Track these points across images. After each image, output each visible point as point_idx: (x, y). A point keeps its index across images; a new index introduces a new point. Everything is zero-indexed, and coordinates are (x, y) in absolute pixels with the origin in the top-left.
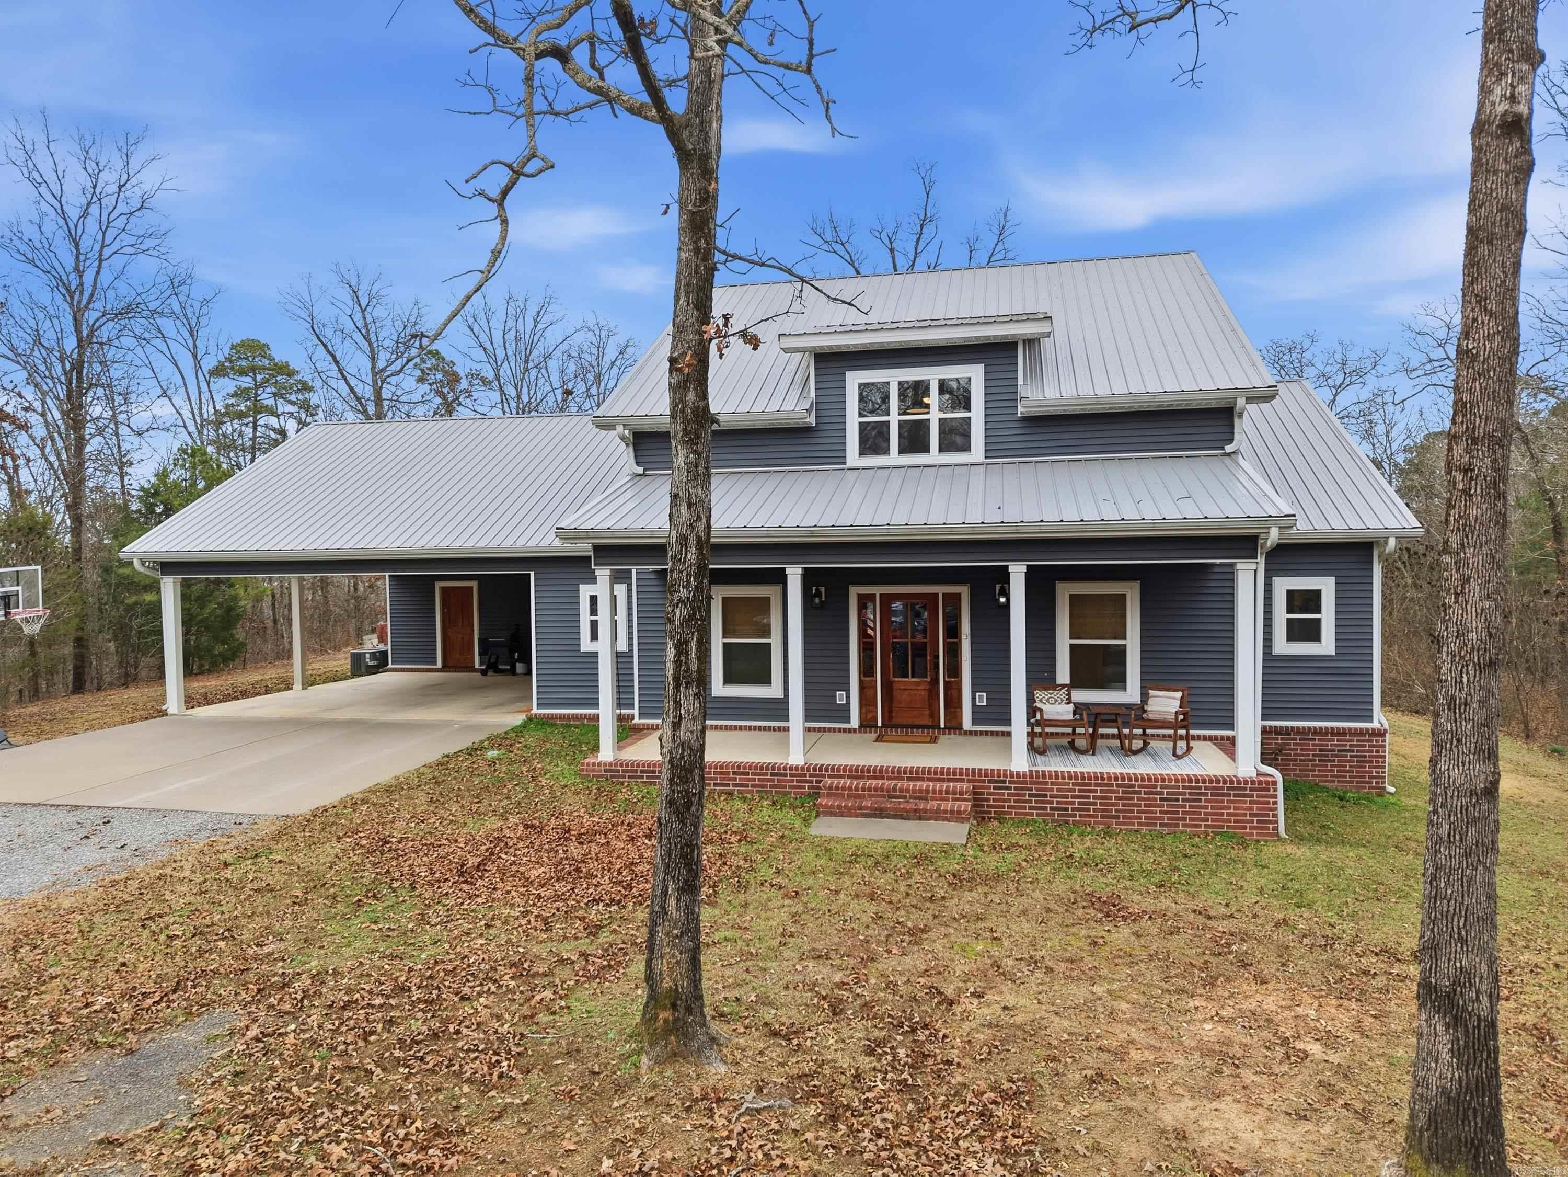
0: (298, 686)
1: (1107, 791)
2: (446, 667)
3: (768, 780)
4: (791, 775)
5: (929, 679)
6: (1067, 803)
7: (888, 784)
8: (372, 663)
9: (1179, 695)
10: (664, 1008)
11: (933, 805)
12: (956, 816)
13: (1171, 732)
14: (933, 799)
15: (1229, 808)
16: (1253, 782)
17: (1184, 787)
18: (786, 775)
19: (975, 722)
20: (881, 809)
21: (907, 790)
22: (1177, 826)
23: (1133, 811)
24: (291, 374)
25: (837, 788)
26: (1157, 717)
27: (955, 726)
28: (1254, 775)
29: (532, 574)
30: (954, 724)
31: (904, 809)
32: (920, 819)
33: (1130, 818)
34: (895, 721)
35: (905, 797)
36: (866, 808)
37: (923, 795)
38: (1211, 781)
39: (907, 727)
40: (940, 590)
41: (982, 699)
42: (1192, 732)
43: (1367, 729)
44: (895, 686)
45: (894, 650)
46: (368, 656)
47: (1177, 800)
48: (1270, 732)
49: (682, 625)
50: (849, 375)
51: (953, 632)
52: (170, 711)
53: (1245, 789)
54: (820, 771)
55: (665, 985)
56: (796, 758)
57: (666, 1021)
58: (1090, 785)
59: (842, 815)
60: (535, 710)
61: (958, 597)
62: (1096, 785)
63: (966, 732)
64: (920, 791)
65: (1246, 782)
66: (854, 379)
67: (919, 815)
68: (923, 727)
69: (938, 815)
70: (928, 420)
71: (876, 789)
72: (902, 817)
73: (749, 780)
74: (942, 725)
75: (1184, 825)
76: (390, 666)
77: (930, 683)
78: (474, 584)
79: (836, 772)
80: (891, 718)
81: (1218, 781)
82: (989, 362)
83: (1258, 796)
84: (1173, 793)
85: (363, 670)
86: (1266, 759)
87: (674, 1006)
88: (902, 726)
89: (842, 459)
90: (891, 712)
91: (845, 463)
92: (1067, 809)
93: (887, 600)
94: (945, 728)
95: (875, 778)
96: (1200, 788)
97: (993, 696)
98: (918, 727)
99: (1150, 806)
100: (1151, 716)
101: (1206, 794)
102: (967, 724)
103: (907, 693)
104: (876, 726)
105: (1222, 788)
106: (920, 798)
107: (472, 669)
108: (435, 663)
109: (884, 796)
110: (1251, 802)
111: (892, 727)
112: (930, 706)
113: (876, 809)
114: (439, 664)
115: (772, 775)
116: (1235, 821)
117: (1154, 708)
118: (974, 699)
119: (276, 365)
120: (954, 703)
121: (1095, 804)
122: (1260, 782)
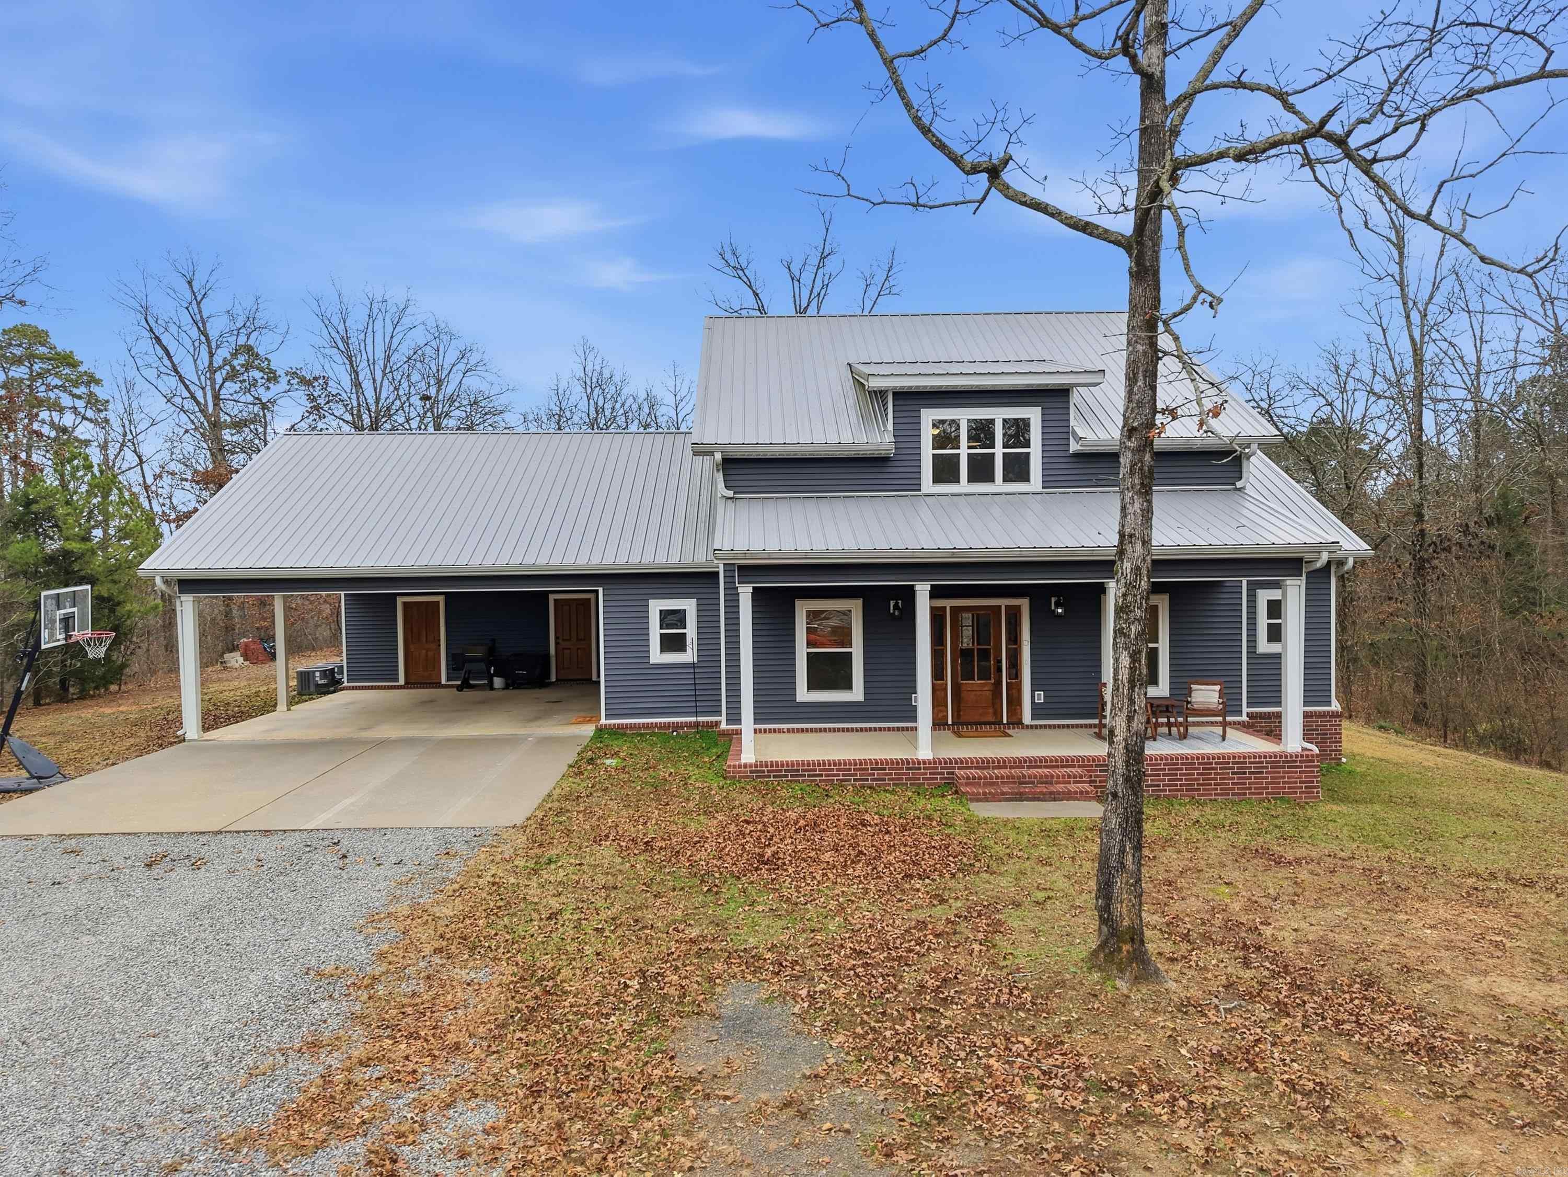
0: (282, 706)
1: (1190, 769)
2: (408, 684)
3: (904, 774)
4: (925, 769)
5: (993, 681)
6: (1159, 780)
7: (1016, 772)
8: (322, 682)
9: (1218, 688)
10: (1125, 942)
11: (1060, 787)
12: (1083, 796)
13: (1220, 719)
14: (1057, 783)
15: (1284, 777)
16: (1302, 756)
17: (1250, 763)
18: (919, 769)
19: (1034, 716)
20: (1021, 794)
21: (1035, 777)
22: (1245, 794)
23: (1211, 784)
24: (74, 365)
25: (974, 778)
26: (1201, 707)
27: (1016, 722)
28: (1300, 750)
29: (601, 590)
30: (1014, 720)
31: (1041, 793)
32: (1054, 800)
33: (1208, 790)
34: (964, 718)
35: (1033, 783)
36: (1007, 793)
37: (1047, 780)
38: (1270, 757)
39: (976, 724)
40: (1003, 602)
41: (1040, 697)
42: (1228, 719)
43: (1328, 712)
44: (963, 688)
45: (964, 655)
46: (318, 674)
47: (1245, 773)
48: (1312, 717)
49: (1136, 638)
50: (924, 412)
51: (1014, 638)
52: (188, 736)
53: (1296, 761)
54: (950, 764)
55: (1125, 924)
56: (925, 752)
57: (1128, 952)
58: (1177, 764)
59: (987, 800)
60: (603, 721)
61: (1018, 608)
62: (1182, 764)
63: (1027, 726)
64: (1046, 776)
65: (1297, 756)
66: (929, 416)
67: (1054, 797)
68: (990, 723)
69: (1069, 796)
70: (994, 454)
71: (1008, 777)
72: (1039, 800)
73: (886, 774)
74: (1005, 722)
75: (1250, 794)
76: (346, 684)
77: (994, 684)
78: (441, 599)
79: (964, 764)
80: (959, 716)
81: (1276, 757)
82: (1047, 405)
83: (1306, 767)
84: (1242, 768)
85: (312, 689)
86: (1307, 737)
87: (1132, 940)
88: (971, 724)
89: (916, 486)
90: (959, 711)
91: (920, 490)
92: (1159, 786)
93: (956, 610)
94: (1008, 723)
95: (999, 767)
96: (1262, 762)
97: (1049, 694)
98: (986, 723)
99: (1224, 779)
100: (1195, 706)
101: (1267, 768)
102: (1027, 718)
103: (974, 693)
104: (947, 724)
105: (1279, 762)
106: (1046, 783)
107: (438, 685)
108: (397, 680)
109: (1014, 783)
110: (1300, 772)
111: (963, 724)
112: (993, 704)
113: (1017, 794)
114: (402, 682)
115: (907, 769)
116: (1289, 788)
117: (1198, 700)
118: (1033, 697)
119: (58, 354)
120: (1015, 702)
121: (1181, 780)
122: (1307, 756)
